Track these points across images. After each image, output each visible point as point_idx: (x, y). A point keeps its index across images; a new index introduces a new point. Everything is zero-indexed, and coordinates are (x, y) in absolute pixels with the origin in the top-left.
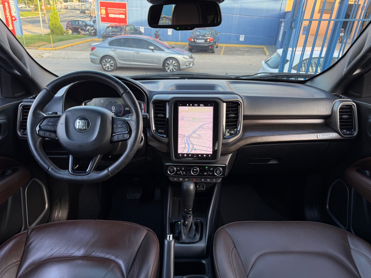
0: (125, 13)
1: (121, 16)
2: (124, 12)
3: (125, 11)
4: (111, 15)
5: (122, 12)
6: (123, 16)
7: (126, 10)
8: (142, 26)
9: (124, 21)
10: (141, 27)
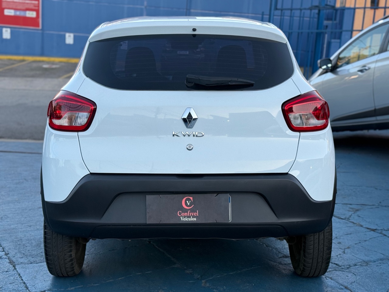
0: (37, 8)
1: (29, 14)
2: (35, 6)
3: (37, 5)
4: (9, 12)
5: (32, 7)
6: (32, 14)
7: (39, 4)
8: (70, 32)
9: (33, 22)
10: (67, 35)
